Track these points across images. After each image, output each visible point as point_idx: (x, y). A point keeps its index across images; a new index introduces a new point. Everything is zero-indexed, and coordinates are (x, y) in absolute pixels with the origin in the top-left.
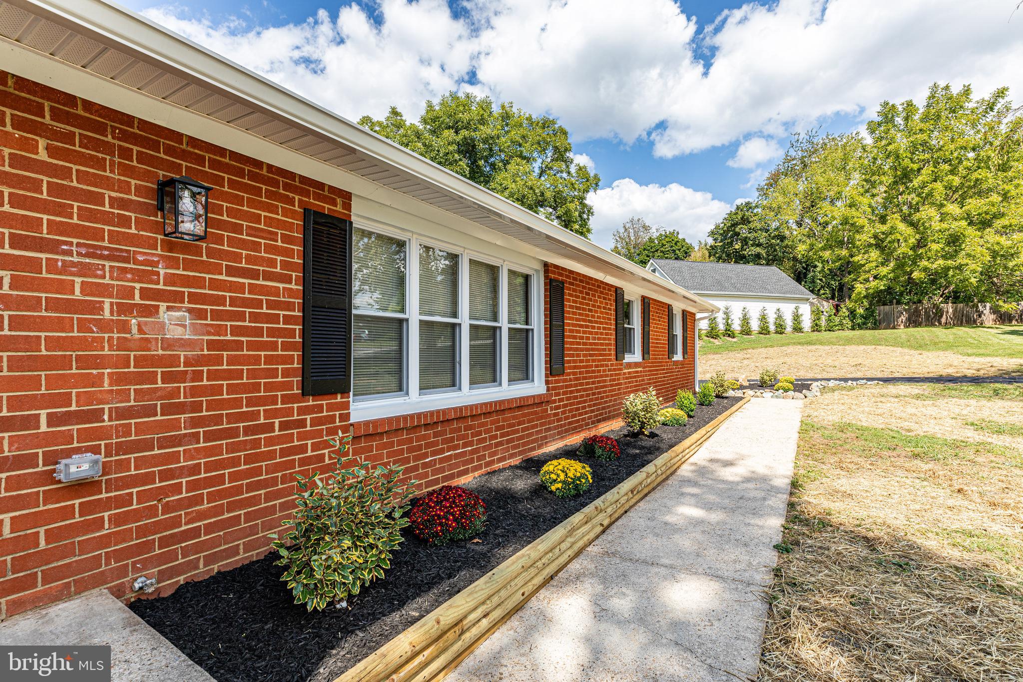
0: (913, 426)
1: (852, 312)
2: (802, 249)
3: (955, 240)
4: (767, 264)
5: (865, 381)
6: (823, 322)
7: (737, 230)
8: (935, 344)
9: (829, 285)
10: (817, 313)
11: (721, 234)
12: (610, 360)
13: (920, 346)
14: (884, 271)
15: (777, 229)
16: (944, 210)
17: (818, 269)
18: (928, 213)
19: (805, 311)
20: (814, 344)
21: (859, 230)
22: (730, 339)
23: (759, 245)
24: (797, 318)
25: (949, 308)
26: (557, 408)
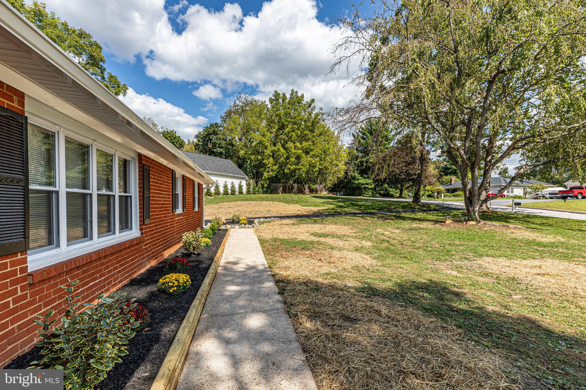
0: (297, 237)
1: (263, 185)
2: (242, 152)
3: (298, 158)
4: (226, 158)
5: (273, 218)
6: (251, 190)
7: (211, 137)
8: (293, 201)
9: (252, 172)
10: (248, 185)
11: (202, 138)
12: (169, 213)
13: (288, 202)
14: (275, 168)
15: (230, 140)
16: (295, 144)
17: (248, 163)
18: (290, 145)
19: (244, 183)
20: (249, 200)
21: (266, 148)
22: (210, 197)
23: (221, 148)
24: (240, 187)
25: (296, 186)
26: (147, 244)
